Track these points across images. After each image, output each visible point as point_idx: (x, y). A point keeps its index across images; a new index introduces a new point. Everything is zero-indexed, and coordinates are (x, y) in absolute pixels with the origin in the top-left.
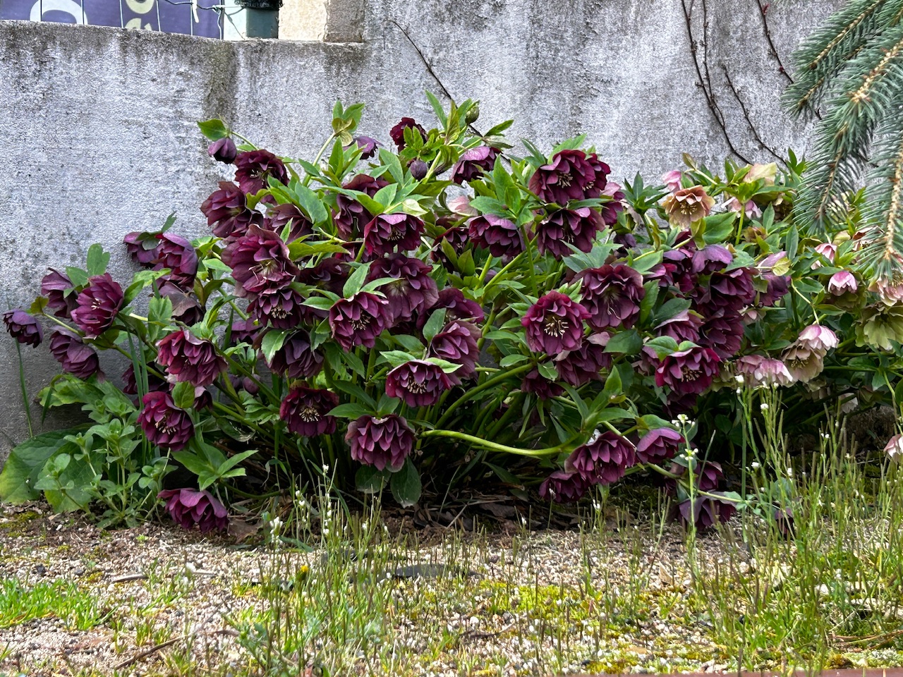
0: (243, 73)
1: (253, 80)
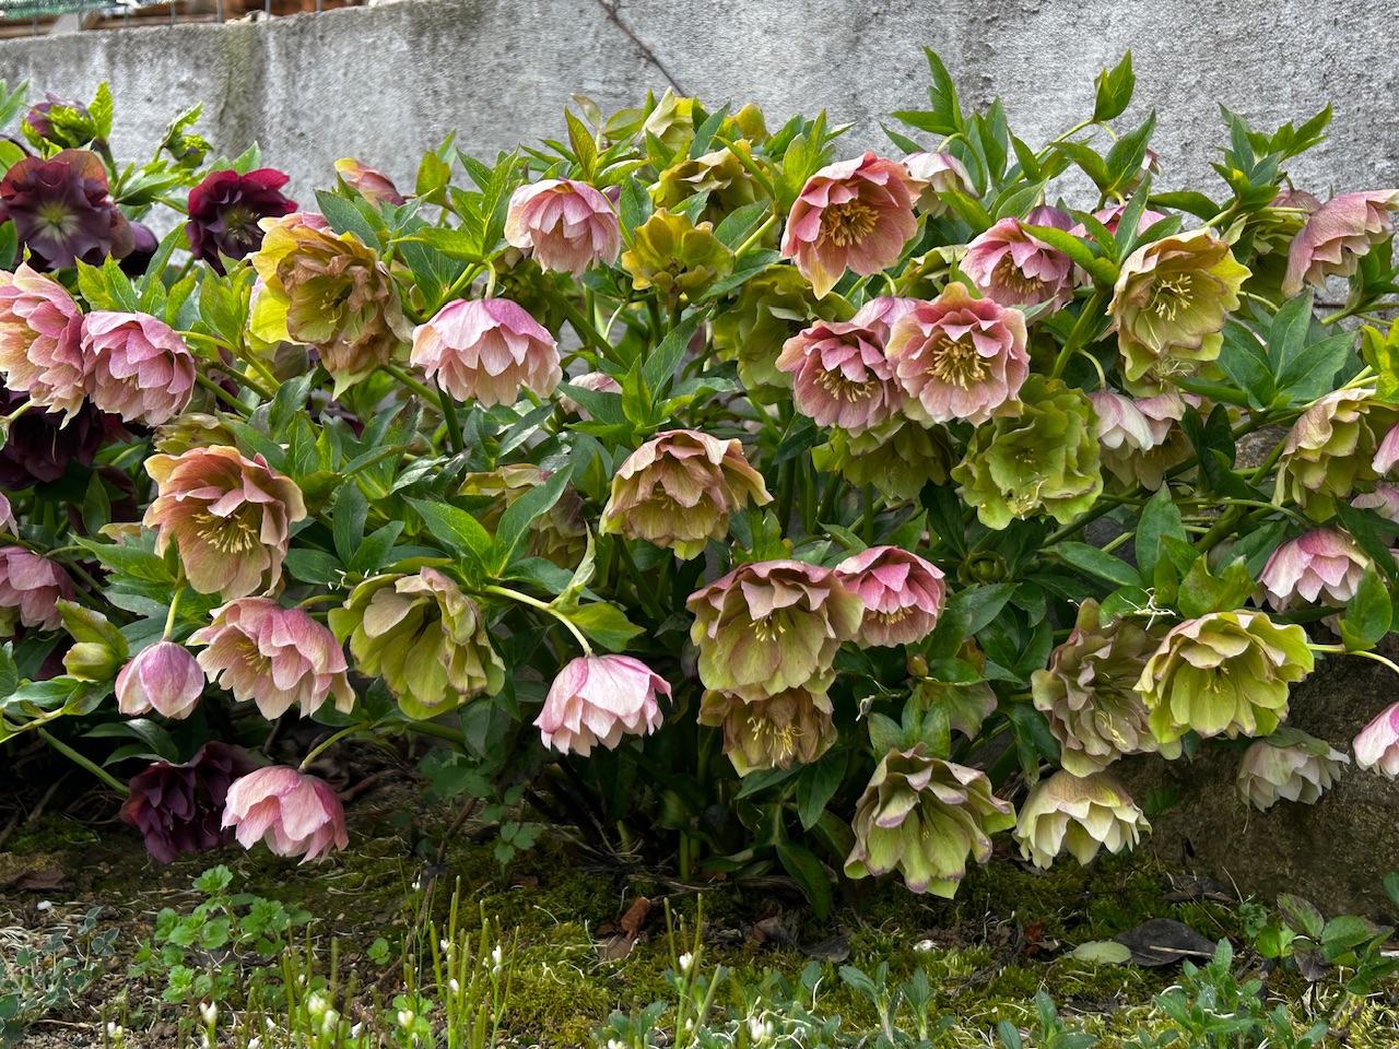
0: (275, 71)
1: (290, 78)
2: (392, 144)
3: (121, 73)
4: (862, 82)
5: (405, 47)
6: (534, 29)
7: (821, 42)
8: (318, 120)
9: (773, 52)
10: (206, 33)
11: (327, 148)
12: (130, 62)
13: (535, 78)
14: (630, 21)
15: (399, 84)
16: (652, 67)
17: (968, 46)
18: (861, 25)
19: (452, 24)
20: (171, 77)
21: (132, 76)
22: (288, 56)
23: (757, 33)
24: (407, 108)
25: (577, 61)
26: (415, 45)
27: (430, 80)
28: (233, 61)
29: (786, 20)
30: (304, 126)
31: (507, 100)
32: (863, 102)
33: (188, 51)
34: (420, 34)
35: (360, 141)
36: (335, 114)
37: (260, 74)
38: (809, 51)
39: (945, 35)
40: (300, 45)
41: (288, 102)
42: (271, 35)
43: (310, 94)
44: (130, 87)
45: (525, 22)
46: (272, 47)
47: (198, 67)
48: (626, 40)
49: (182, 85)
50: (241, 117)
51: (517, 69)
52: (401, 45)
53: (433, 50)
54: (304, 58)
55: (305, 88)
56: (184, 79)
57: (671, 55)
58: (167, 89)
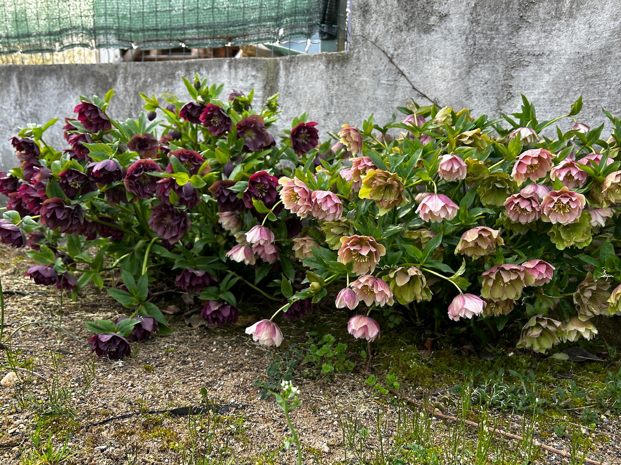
0: (282, 73)
1: (287, 76)
2: (319, 97)
3: (233, 71)
4: (470, 84)
5: (324, 67)
6: (365, 64)
7: (458, 71)
8: (295, 89)
9: (442, 74)
10: (261, 60)
11: (298, 97)
12: (236, 68)
13: (365, 79)
14: (396, 62)
15: (322, 79)
16: (403, 77)
17: (505, 75)
18: (471, 67)
19: (339, 61)
20: (249, 73)
21: (236, 73)
22: (287, 68)
23: (437, 67)
24: (324, 86)
25: (379, 74)
26: (327, 67)
27: (331, 78)
28: (269, 70)
29: (446, 64)
30: (291, 90)
31: (356, 85)
32: (471, 90)
33: (254, 66)
34: (329, 63)
35: (308, 95)
36: (301, 87)
37: (277, 74)
38: (454, 74)
39: (498, 71)
40: (290, 65)
41: (286, 82)
42: (281, 62)
43: (293, 81)
44: (236, 75)
45: (362, 61)
46: (281, 66)
47: (257, 71)
48: (395, 68)
49: (253, 76)
50: (271, 87)
51: (359, 76)
52: (322, 67)
53: (333, 69)
54: (292, 69)
55: (291, 79)
56: (253, 74)
57: (409, 73)
58: (248, 77)
